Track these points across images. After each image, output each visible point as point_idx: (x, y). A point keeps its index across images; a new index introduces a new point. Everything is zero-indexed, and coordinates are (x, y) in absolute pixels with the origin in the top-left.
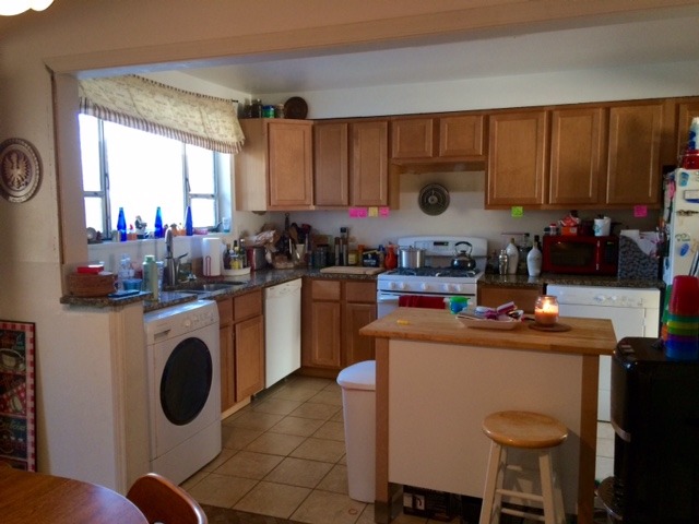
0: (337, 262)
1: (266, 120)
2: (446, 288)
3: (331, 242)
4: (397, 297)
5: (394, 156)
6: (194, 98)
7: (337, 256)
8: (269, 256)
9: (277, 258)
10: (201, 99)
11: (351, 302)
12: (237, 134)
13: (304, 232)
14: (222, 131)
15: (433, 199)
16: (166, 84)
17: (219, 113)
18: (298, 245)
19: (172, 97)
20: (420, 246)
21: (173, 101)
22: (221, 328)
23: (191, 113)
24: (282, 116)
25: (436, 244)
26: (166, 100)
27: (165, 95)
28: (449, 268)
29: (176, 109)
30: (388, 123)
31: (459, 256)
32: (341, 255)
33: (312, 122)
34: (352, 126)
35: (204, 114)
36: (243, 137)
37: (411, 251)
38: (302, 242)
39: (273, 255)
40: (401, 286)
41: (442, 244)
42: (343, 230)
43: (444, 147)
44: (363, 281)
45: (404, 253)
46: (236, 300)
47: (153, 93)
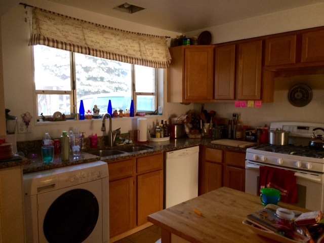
0: (229, 136)
1: (183, 46)
2: (298, 165)
3: (227, 123)
4: (258, 167)
5: (266, 64)
6: (136, 35)
7: (230, 132)
8: (187, 130)
9: (192, 131)
10: (141, 36)
11: (229, 165)
12: (167, 56)
13: (210, 116)
14: (155, 55)
15: (298, 95)
16: (114, 27)
17: (154, 45)
18: (205, 124)
19: (118, 35)
20: (286, 129)
21: (118, 38)
22: (110, 182)
23: (132, 45)
24: (196, 44)
25: (299, 128)
26: (112, 37)
27: (112, 34)
28: (306, 147)
29: (120, 42)
30: (263, 41)
31: (315, 139)
32: (232, 131)
33: (214, 46)
34: (238, 46)
35: (142, 45)
36: (171, 58)
37: (277, 133)
38: (208, 122)
39: (191, 129)
40: (263, 159)
41: (304, 128)
42: (234, 115)
43: (305, 55)
44: (236, 152)
45: (271, 134)
46: (138, 160)
47: (103, 33)
